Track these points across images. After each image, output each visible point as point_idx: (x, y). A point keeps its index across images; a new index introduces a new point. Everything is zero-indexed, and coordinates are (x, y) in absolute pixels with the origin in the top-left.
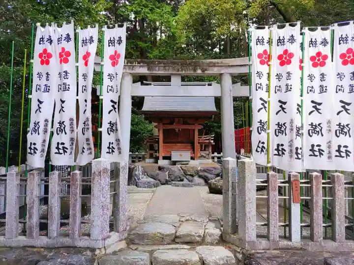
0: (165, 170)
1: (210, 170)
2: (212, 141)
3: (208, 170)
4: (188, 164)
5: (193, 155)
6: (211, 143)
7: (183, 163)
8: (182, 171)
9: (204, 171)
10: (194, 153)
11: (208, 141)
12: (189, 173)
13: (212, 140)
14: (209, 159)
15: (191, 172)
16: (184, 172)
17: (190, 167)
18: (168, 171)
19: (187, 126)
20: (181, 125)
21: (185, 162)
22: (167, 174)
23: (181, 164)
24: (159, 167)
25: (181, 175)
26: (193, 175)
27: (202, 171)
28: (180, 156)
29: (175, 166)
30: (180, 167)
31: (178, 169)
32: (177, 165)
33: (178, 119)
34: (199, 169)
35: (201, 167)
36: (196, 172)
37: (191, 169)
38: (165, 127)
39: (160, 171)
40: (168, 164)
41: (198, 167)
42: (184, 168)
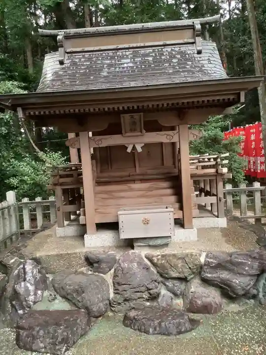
0: (104, 265)
2: (225, 170)
3: (231, 262)
4: (166, 245)
5: (179, 215)
6: (222, 175)
7: (151, 243)
8: (153, 269)
9: (220, 266)
10: (181, 208)
11: (213, 171)
12: (174, 274)
14: (218, 217)
15: (181, 270)
16: (158, 272)
17: (174, 255)
18: (112, 270)
19: (158, 134)
20: (140, 134)
21: (159, 242)
22: (111, 281)
23: (149, 246)
24: (87, 257)
25: (150, 281)
26: (186, 278)
27: (212, 267)
28: (145, 224)
29: (132, 251)
30: (147, 258)
31: (140, 263)
32: (136, 251)
33: (132, 117)
34: (202, 260)
35: (207, 256)
36: (195, 270)
37: (180, 261)
38: (97, 142)
39: (91, 271)
40: (111, 245)
41: (200, 255)
42: (158, 260)
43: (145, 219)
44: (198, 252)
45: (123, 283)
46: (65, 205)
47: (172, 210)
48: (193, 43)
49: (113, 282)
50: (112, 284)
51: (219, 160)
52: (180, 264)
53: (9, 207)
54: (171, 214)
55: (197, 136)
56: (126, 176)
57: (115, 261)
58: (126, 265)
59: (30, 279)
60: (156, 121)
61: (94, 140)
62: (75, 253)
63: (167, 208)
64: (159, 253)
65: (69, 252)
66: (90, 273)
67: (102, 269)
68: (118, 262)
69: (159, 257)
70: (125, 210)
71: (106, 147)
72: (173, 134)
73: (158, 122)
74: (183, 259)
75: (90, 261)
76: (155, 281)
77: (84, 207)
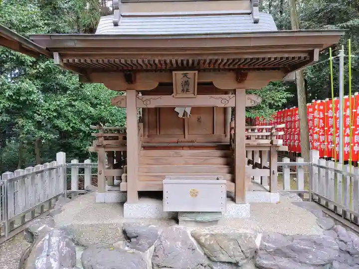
0: (142, 241)
1: (300, 251)
2: (280, 142)
3: (292, 249)
4: (216, 221)
5: (230, 187)
6: (277, 146)
7: (199, 218)
8: (199, 250)
9: (278, 252)
10: (233, 180)
11: (268, 142)
12: (224, 258)
13: (279, 137)
14: (270, 192)
15: (232, 253)
16: (205, 254)
17: (225, 235)
18: (151, 248)
19: (212, 97)
20: (192, 95)
21: (208, 218)
22: (150, 261)
23: (197, 222)
24: (125, 230)
25: (196, 264)
26: (238, 263)
27: (269, 253)
28: (192, 195)
29: (176, 226)
30: (193, 236)
31: (185, 242)
32: (181, 226)
33: (185, 75)
34: (258, 243)
35: (263, 238)
36: (248, 255)
37: (232, 243)
38: (145, 102)
39: (128, 246)
40: (152, 216)
41: (255, 237)
42: (206, 239)
43: (194, 190)
44: (253, 233)
45: (163, 265)
46: (108, 168)
47: (225, 181)
48: (249, 14)
49: (152, 263)
50: (151, 266)
51: (274, 131)
52: (232, 245)
53: (57, 168)
54: (224, 186)
55: (254, 101)
56: (175, 142)
57: (156, 236)
58: (169, 243)
59: (54, 254)
60: (211, 84)
61: (142, 99)
62: (112, 224)
63: (218, 179)
64: (207, 232)
65: (105, 222)
66: (127, 248)
67: (140, 245)
68: (159, 238)
69: (208, 236)
70: (171, 179)
71: (156, 108)
72: (228, 99)
73: (213, 84)
74: (235, 240)
75: (128, 235)
76: (201, 265)
77: (126, 173)
